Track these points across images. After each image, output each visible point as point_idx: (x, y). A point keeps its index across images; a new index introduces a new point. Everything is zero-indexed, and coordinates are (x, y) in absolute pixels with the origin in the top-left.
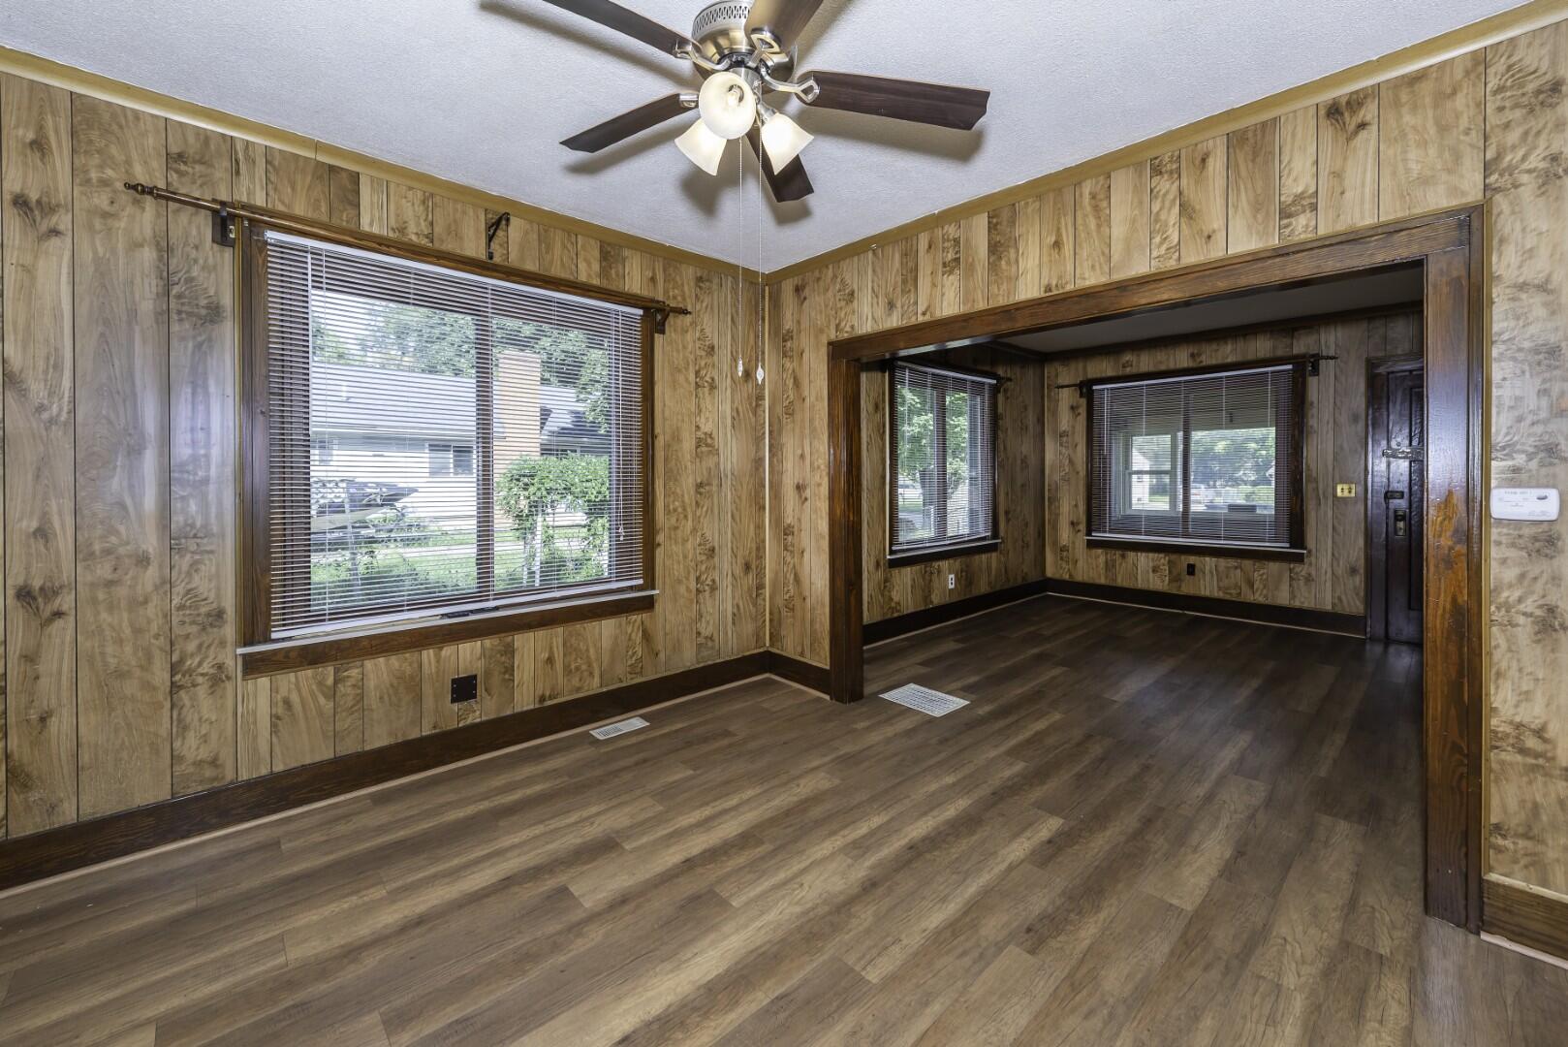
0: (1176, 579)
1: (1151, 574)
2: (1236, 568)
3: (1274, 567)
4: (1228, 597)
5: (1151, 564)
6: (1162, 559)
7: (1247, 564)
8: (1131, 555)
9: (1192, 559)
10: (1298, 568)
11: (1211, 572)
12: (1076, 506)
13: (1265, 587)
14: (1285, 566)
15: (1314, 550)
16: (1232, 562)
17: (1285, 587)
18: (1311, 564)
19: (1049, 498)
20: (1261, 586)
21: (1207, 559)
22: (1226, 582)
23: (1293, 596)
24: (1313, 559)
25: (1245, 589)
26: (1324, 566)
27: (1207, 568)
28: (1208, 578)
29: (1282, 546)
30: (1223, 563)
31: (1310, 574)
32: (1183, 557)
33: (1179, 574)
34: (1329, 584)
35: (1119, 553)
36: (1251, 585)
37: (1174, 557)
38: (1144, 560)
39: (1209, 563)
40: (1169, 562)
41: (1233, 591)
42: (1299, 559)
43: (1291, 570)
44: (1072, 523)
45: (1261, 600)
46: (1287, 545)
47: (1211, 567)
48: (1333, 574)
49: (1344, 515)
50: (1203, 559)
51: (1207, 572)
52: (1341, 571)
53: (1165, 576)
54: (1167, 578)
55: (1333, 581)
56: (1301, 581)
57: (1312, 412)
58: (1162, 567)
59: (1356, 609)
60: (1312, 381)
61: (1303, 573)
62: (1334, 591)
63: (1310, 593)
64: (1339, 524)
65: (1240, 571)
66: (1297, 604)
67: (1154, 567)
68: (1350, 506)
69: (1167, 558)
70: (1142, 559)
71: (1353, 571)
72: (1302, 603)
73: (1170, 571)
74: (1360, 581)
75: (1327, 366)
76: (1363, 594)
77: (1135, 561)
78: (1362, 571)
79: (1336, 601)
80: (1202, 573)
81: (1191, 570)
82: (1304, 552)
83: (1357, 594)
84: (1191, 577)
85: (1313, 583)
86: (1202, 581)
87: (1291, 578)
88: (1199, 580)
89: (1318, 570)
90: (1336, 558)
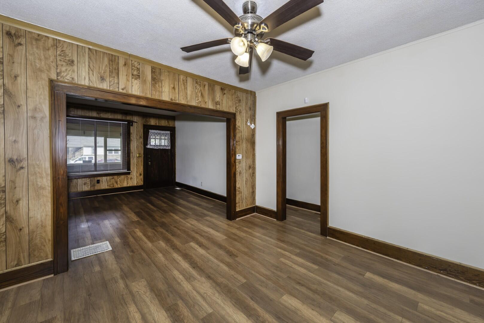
0: (93, 186)
1: (83, 186)
2: (112, 179)
3: (123, 177)
4: (110, 188)
5: (83, 182)
6: (88, 180)
7: (116, 177)
8: (75, 180)
9: (99, 178)
10: (129, 176)
11: (105, 181)
13: (120, 182)
14: (125, 176)
15: (132, 171)
16: (111, 177)
17: (126, 182)
20: (120, 183)
21: (104, 177)
22: (109, 183)
23: (128, 184)
24: (132, 173)
25: (115, 184)
26: (135, 174)
28: (104, 183)
29: (125, 171)
30: (108, 178)
31: (131, 177)
32: (95, 178)
33: (94, 184)
34: (136, 179)
36: (117, 183)
37: (92, 178)
39: (104, 178)
40: (90, 180)
41: (112, 186)
42: (129, 173)
43: (127, 177)
45: (119, 186)
46: (126, 170)
47: (105, 179)
48: (136, 176)
49: (138, 161)
50: (102, 178)
51: (104, 181)
52: (138, 175)
53: (89, 185)
54: (90, 186)
55: (136, 178)
56: (130, 179)
57: (131, 135)
58: (87, 183)
59: (141, 183)
60: (131, 127)
61: (130, 177)
62: (137, 180)
63: (131, 182)
64: (138, 163)
65: (113, 179)
66: (128, 185)
67: (85, 183)
68: (140, 159)
69: (90, 179)
70: (80, 181)
71: (141, 175)
72: (130, 185)
73: (90, 183)
74: (142, 177)
75: (135, 124)
76: (143, 180)
77: (77, 182)
78: (142, 174)
79: (137, 183)
80: (102, 182)
81: (98, 182)
82: (130, 171)
83: (141, 180)
84: (98, 184)
85: (132, 179)
86: (102, 185)
87: (127, 179)
88: (101, 184)
89: (133, 176)
90: (137, 172)
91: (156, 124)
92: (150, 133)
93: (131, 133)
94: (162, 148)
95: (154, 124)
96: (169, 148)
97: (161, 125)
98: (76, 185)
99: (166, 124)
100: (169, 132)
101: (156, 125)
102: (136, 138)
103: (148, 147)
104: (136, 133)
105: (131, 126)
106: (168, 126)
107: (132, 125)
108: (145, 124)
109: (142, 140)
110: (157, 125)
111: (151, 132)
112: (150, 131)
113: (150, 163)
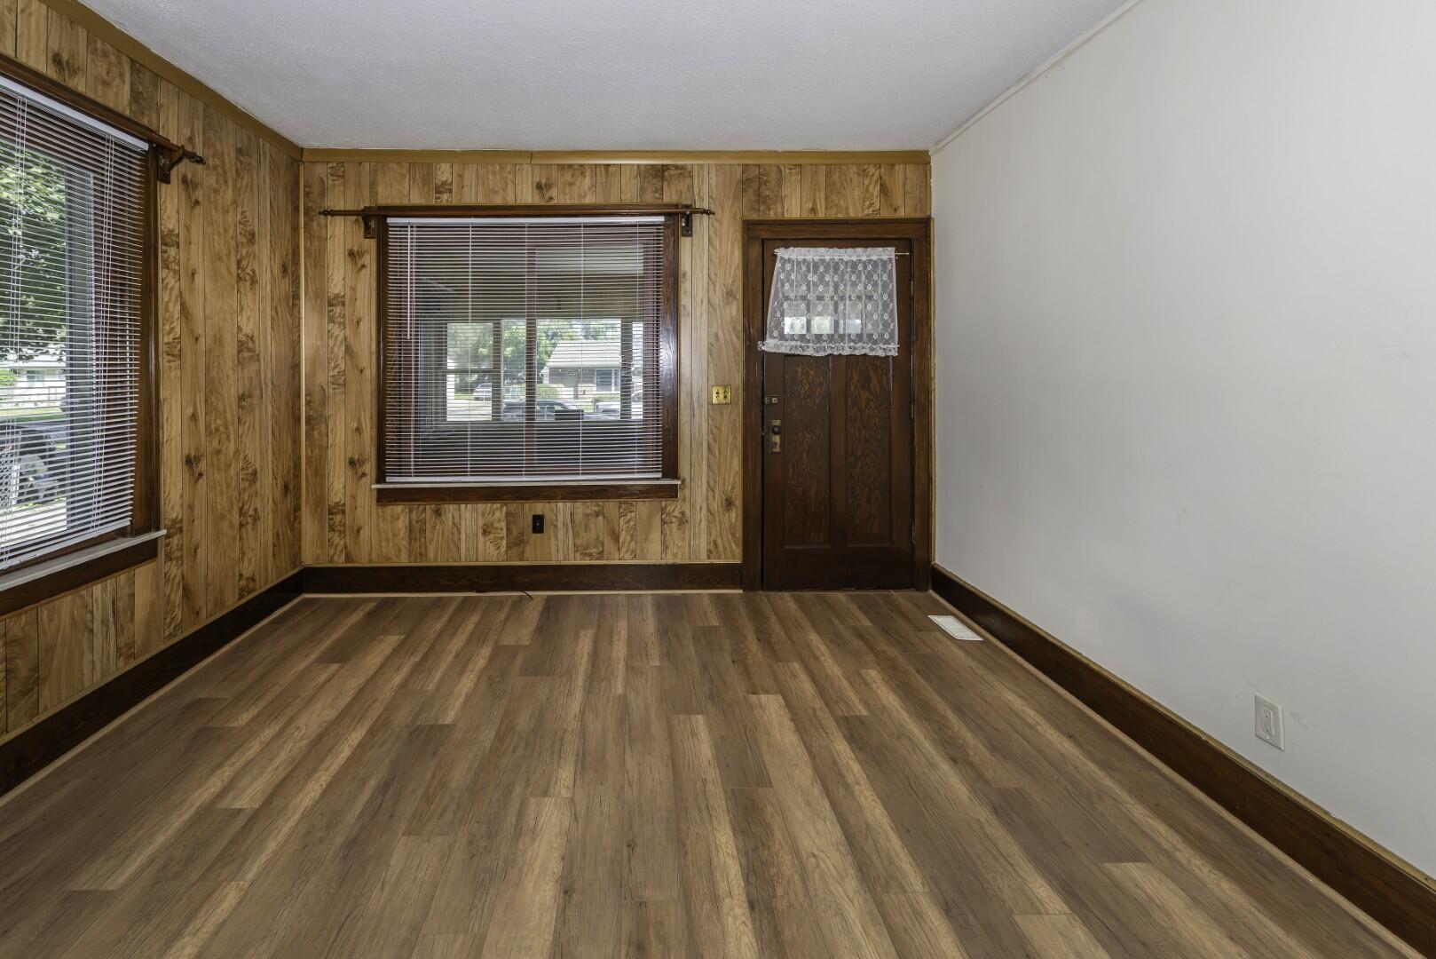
0: (517, 543)
1: (481, 538)
2: (597, 514)
3: (643, 507)
4: (587, 562)
5: (481, 522)
6: (497, 512)
7: (611, 506)
8: (450, 509)
9: (540, 507)
10: (674, 508)
11: (565, 524)
12: (358, 430)
13: (632, 536)
14: (654, 504)
15: (688, 480)
16: (591, 507)
17: (656, 536)
18: (684, 499)
19: (308, 419)
20: (628, 538)
21: (560, 505)
22: (585, 538)
23: (665, 548)
24: (687, 492)
25: (609, 545)
26: (699, 499)
27: (560, 518)
28: (561, 535)
29: (653, 477)
30: (581, 507)
31: (683, 513)
32: (527, 506)
33: (522, 534)
34: (704, 524)
35: (430, 508)
36: (615, 536)
37: (514, 506)
38: (468, 516)
39: (561, 510)
40: (508, 514)
41: (594, 551)
42: (671, 492)
43: (663, 510)
44: (352, 463)
45: (628, 558)
46: (659, 475)
47: (564, 517)
48: (709, 510)
49: (719, 429)
50: (553, 505)
51: (560, 525)
52: (716, 505)
53: (502, 538)
54: (504, 542)
55: (708, 521)
56: (675, 526)
57: (685, 286)
58: (496, 525)
59: (732, 554)
60: (685, 243)
61: (676, 513)
62: (709, 534)
63: (683, 539)
64: (715, 440)
65: (601, 518)
66: (670, 560)
67: (485, 525)
68: (726, 417)
69: (504, 509)
70: (468, 514)
71: (729, 503)
72: (675, 555)
73: (507, 529)
74: (735, 516)
75: (701, 224)
76: (739, 534)
77: (457, 521)
78: (738, 502)
79: (712, 547)
80: (552, 527)
81: (538, 524)
82: (679, 482)
83: (733, 535)
84: (539, 535)
85: (687, 526)
86: (553, 540)
87: (663, 522)
88: (549, 538)
89: (692, 507)
90: (710, 488)
91: (813, 210)
92: (778, 265)
93: (685, 275)
94: (846, 352)
95: (806, 215)
96: (893, 349)
97: (840, 216)
98: (455, 531)
99: (871, 205)
100: (888, 254)
101: (812, 217)
102: (705, 301)
103: (770, 345)
104: (706, 271)
105: (683, 235)
106: (886, 214)
107: (688, 231)
108: (754, 216)
109: (735, 310)
110: (821, 215)
111: (784, 261)
112: (781, 253)
113: (777, 439)
